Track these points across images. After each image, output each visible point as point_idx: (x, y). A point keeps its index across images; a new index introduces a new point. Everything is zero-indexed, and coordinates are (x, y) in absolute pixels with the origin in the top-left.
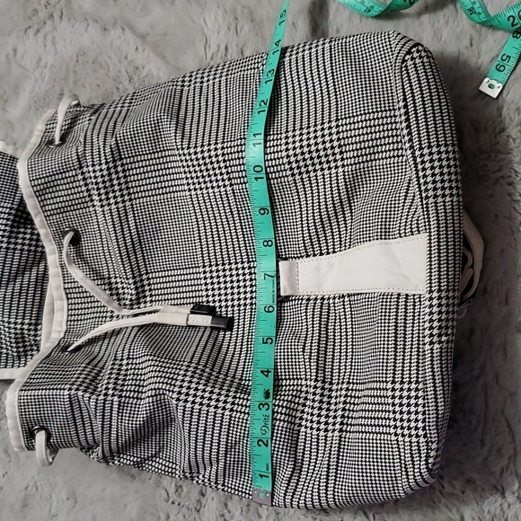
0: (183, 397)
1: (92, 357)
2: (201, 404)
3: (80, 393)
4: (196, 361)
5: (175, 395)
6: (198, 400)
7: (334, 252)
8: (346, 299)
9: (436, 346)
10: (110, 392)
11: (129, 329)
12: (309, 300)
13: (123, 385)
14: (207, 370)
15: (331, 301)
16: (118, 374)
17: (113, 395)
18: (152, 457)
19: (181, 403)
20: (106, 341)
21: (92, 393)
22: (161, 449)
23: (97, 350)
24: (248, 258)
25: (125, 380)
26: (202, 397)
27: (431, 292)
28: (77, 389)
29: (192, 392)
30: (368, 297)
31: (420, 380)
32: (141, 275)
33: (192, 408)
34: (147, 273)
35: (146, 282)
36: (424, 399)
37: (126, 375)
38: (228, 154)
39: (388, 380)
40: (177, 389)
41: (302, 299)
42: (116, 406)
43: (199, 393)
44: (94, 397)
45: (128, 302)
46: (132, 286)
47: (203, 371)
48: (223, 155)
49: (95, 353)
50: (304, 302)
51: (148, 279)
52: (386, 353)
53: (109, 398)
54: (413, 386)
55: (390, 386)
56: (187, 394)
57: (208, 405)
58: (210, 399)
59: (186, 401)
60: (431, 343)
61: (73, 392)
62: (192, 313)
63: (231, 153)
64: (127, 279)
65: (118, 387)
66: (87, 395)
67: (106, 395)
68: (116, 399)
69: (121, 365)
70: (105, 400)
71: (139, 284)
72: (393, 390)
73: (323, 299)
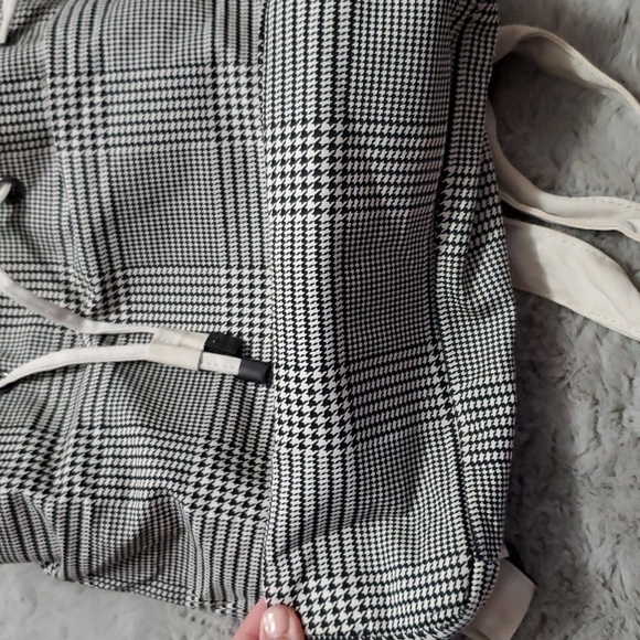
0: (201, 502)
2: (231, 513)
3: (27, 493)
4: (216, 434)
5: (188, 500)
6: (227, 507)
10: (77, 489)
11: (97, 368)
13: (96, 476)
14: (237, 451)
16: (87, 455)
17: (82, 495)
19: (199, 512)
21: (46, 492)
25: (98, 466)
26: (233, 502)
28: (21, 486)
29: (216, 494)
32: (113, 271)
33: (217, 519)
34: (124, 269)
35: (120, 282)
37: (100, 457)
40: (191, 489)
42: (87, 513)
43: (228, 496)
44: (51, 498)
46: (97, 289)
47: (230, 453)
51: (125, 277)
53: (76, 499)
56: (208, 498)
57: (243, 515)
58: (246, 505)
59: (206, 508)
61: (14, 490)
62: (207, 349)
64: (90, 276)
65: (90, 480)
66: (39, 495)
67: (70, 494)
68: (87, 501)
69: (90, 437)
70: (69, 503)
71: (109, 285)
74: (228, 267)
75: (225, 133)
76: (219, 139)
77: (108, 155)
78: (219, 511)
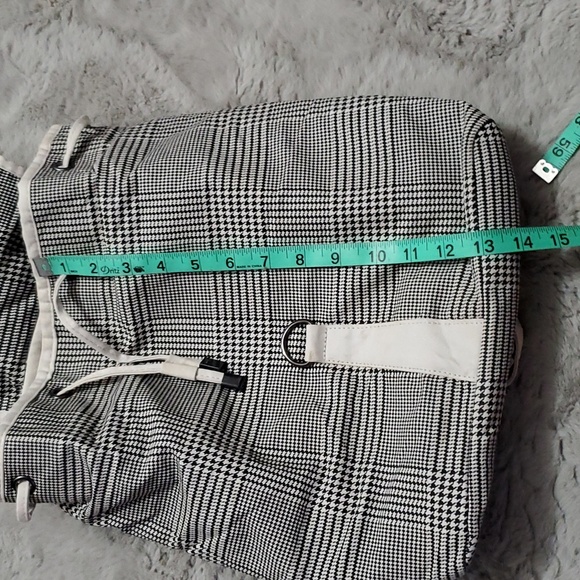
0: (191, 459)
1: (86, 405)
2: (211, 468)
3: (77, 444)
4: (205, 420)
5: (183, 456)
6: (208, 464)
7: (369, 322)
8: (380, 374)
9: (484, 438)
10: (111, 446)
11: (131, 379)
12: (335, 369)
13: (124, 439)
14: (218, 432)
15: (360, 374)
16: (119, 427)
17: (114, 449)
18: (145, 521)
19: (189, 466)
20: (101, 389)
21: (90, 445)
22: (157, 512)
23: (91, 397)
24: (271, 316)
25: (126, 434)
26: (213, 461)
27: (483, 380)
28: (74, 440)
29: (202, 454)
30: (409, 377)
31: (465, 471)
32: (143, 321)
33: (201, 472)
34: (150, 320)
35: (148, 329)
36: (467, 492)
37: (127, 429)
38: (267, 203)
39: (429, 467)
40: (186, 449)
41: (328, 368)
42: (115, 462)
43: (210, 457)
44: (92, 449)
45: (126, 349)
46: (132, 333)
47: (214, 432)
48: (262, 203)
49: (89, 401)
50: (330, 371)
51: (151, 325)
52: (428, 439)
53: (109, 452)
54: (457, 477)
55: (430, 474)
56: (197, 456)
57: (219, 471)
58: (221, 464)
59: (194, 464)
60: (479, 434)
61: (69, 442)
62: (201, 367)
63: (271, 203)
64: (127, 324)
65: (120, 441)
66: (85, 447)
67: (105, 448)
68: (116, 454)
69: (122, 417)
70: (104, 454)
71: (140, 331)
72: (434, 478)
73: (351, 370)
74: (218, 319)
75: (215, 233)
76: (211, 236)
77: (140, 247)
78: (203, 466)
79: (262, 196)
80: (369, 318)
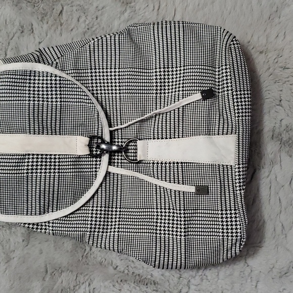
7: (170, 138)
8: (180, 165)
12: (153, 163)
24: (122, 136)
27: (239, 164)
31: (236, 208)
36: (239, 218)
38: (122, 75)
39: (219, 209)
41: (150, 163)
48: (119, 75)
50: (151, 165)
52: (216, 196)
54: (233, 212)
55: (220, 212)
60: (240, 190)
63: (124, 75)
72: (222, 214)
73: (162, 163)
79: (119, 72)
80: (170, 136)
